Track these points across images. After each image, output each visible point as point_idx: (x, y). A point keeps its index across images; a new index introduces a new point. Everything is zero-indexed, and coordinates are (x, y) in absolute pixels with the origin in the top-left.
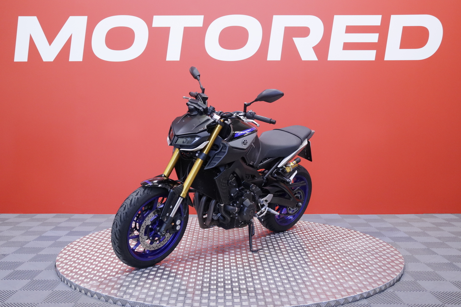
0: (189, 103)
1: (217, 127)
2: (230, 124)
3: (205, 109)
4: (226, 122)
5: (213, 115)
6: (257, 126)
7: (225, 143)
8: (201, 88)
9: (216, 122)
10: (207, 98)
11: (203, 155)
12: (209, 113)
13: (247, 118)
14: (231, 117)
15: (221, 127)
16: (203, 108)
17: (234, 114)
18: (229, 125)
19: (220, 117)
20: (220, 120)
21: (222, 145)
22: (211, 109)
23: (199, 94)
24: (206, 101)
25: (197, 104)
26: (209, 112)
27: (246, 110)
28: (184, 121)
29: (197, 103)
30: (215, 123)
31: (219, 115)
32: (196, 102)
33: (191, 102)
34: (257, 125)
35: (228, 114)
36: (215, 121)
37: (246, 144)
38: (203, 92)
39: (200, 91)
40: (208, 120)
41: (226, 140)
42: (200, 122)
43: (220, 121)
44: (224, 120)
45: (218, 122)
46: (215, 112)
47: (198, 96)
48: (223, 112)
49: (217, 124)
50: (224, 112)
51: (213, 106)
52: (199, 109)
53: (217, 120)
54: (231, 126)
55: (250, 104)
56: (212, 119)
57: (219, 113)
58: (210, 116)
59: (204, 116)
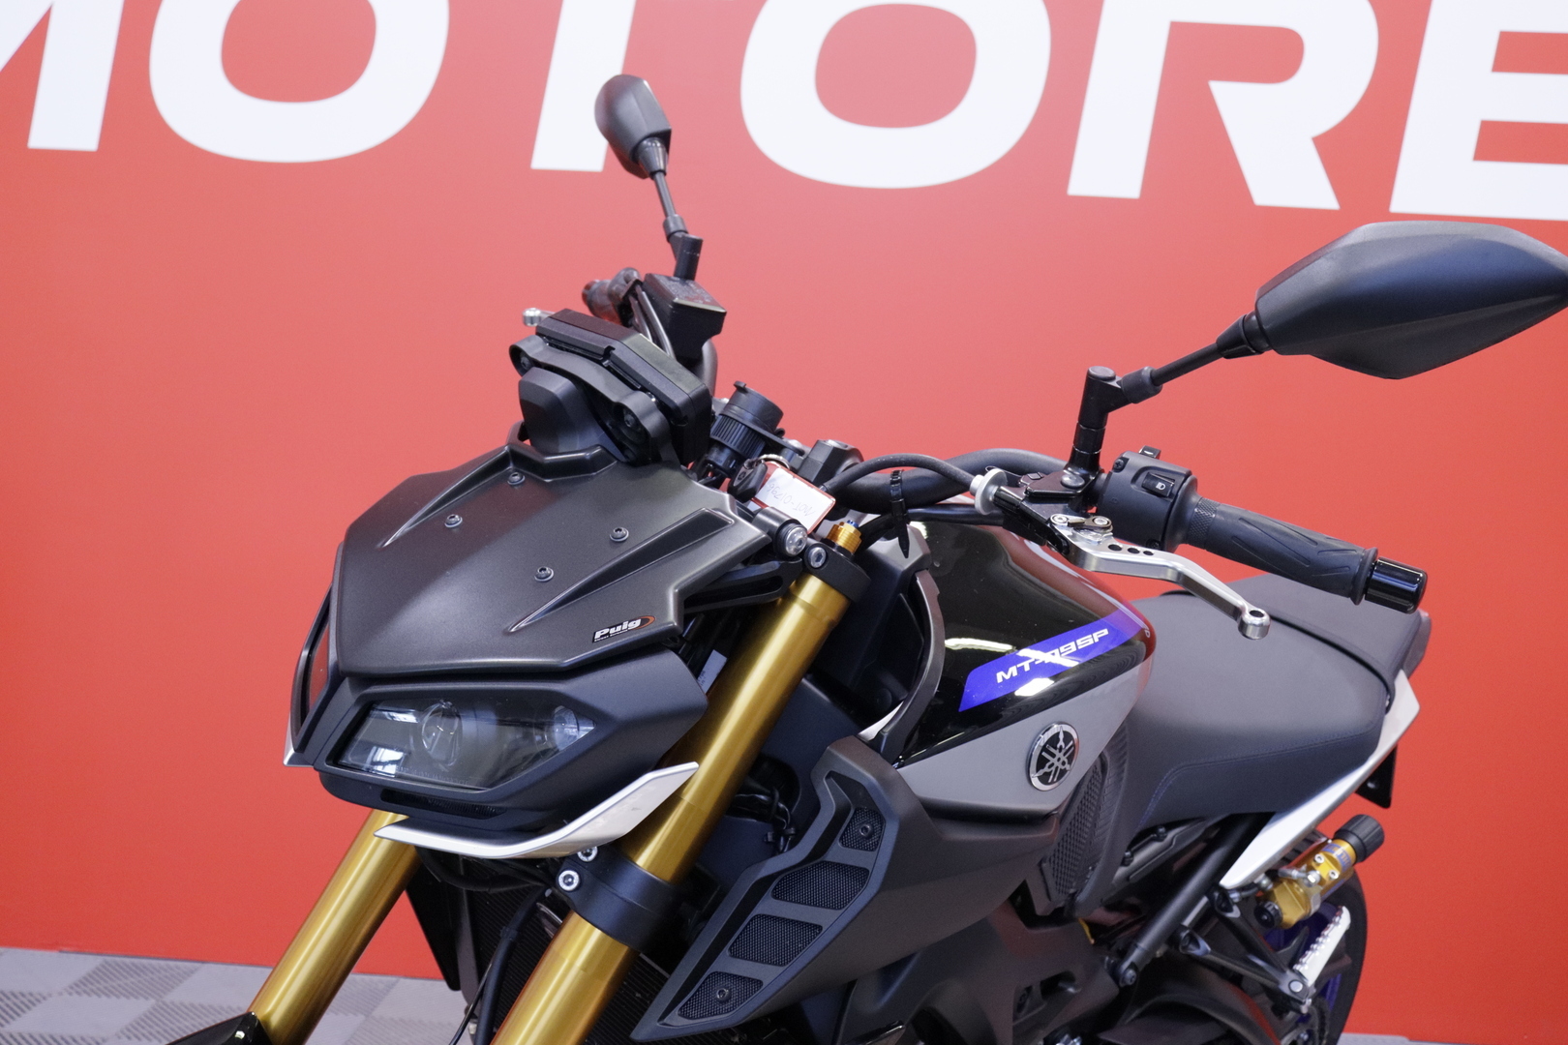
0: (535, 348)
1: (789, 597)
2: (918, 567)
3: (677, 408)
4: (884, 547)
5: (764, 477)
6: (1243, 626)
7: (864, 771)
8: (670, 237)
9: (790, 549)
10: (711, 322)
11: (627, 889)
12: (720, 458)
13: (1117, 534)
14: (932, 504)
15: (835, 603)
16: (663, 405)
17: (979, 482)
18: (908, 580)
19: (828, 502)
20: (825, 530)
21: (830, 800)
22: (748, 418)
23: (650, 284)
24: (706, 348)
25: (602, 357)
26: (722, 446)
27: (1099, 445)
28: (458, 519)
29: (610, 349)
30: (775, 565)
31: (817, 482)
32: (600, 342)
33: (556, 343)
34: (1248, 618)
35: (908, 473)
36: (771, 546)
37: (1063, 772)
38: (687, 270)
39: (662, 264)
40: (707, 525)
41: (874, 744)
42: (617, 543)
43: (828, 542)
44: (868, 535)
45: (804, 554)
46: (778, 449)
47: (636, 296)
48: (855, 453)
49: (800, 568)
50: (870, 458)
51: (764, 388)
52: (620, 409)
53: (794, 535)
54: (925, 584)
55: (1159, 379)
56: (750, 517)
57: (821, 458)
58: (731, 490)
59: (669, 477)
